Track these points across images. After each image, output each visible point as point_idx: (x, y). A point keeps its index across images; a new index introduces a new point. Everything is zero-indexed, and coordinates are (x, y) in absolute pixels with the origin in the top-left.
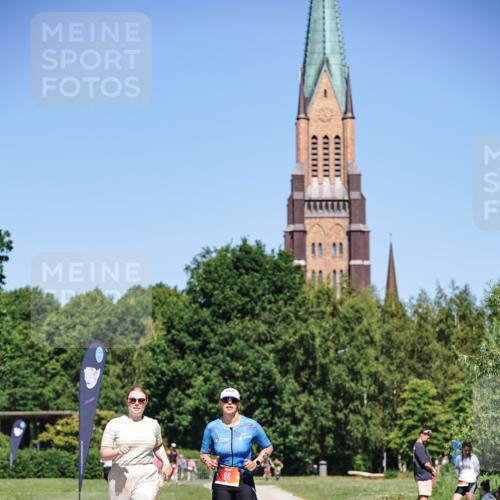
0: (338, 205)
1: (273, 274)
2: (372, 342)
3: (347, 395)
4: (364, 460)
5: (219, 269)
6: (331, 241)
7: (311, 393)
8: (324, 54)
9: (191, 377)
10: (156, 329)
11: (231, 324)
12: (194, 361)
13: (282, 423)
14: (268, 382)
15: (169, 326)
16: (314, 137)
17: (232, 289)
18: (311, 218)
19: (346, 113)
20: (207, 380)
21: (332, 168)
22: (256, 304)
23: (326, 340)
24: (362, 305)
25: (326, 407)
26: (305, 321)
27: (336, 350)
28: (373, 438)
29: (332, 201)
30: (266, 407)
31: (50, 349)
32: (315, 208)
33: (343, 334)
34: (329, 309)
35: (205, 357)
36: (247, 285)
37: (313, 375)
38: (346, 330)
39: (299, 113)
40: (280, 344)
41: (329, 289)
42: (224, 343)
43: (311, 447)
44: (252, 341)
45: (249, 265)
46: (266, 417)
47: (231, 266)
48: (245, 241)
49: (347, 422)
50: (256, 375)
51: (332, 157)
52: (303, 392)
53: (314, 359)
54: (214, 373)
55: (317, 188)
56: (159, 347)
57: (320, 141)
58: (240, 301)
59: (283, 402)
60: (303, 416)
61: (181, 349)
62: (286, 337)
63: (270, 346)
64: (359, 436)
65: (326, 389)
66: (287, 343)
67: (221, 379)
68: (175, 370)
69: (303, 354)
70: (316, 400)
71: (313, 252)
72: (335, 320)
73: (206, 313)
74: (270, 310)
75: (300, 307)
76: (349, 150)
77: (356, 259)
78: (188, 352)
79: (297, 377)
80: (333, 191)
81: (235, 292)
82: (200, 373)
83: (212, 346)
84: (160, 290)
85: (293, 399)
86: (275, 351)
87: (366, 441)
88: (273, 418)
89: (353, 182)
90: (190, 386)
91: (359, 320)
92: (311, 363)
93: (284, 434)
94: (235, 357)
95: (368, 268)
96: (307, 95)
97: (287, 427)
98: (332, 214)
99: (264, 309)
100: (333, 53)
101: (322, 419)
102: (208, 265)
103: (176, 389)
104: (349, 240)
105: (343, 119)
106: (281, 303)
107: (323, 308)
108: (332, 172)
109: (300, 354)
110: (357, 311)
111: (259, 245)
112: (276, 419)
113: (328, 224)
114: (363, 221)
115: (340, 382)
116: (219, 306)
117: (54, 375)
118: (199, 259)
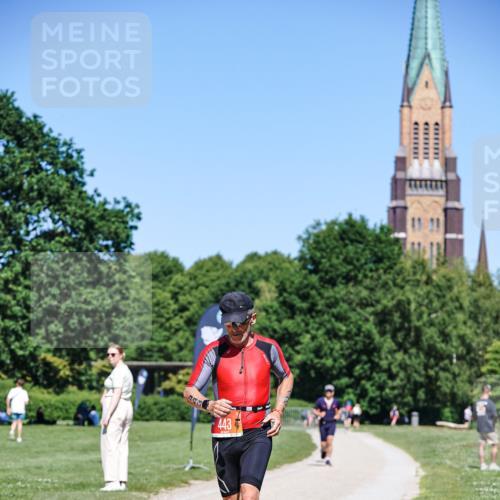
0: (436, 186)
1: (375, 246)
2: (461, 308)
3: (438, 355)
4: (452, 412)
5: (327, 239)
6: (429, 216)
7: (406, 352)
8: (426, 49)
9: (300, 335)
10: (270, 291)
11: (336, 289)
12: (303, 320)
13: (380, 378)
14: (368, 341)
15: (281, 289)
16: (416, 124)
17: (338, 258)
18: (411, 195)
19: (445, 101)
20: (314, 338)
21: (431, 151)
22: (359, 271)
23: (420, 305)
24: (453, 275)
25: (419, 364)
26: (402, 288)
27: (429, 315)
28: (460, 393)
29: (431, 181)
30: (366, 363)
31: (174, 307)
32: (416, 186)
33: (436, 299)
34: (424, 278)
35: (312, 317)
36: (351, 255)
37: (408, 335)
38: (438, 297)
39: (403, 101)
40: (379, 308)
41: (423, 260)
42: (330, 306)
43: (406, 400)
44: (354, 305)
45: (353, 237)
46: (365, 372)
47: (338, 237)
48: (350, 215)
49: (437, 378)
50: (357, 335)
51: (432, 142)
52: (399, 350)
53: (409, 322)
54: (321, 332)
55: (418, 169)
56: (271, 307)
57: (421, 127)
58: (344, 269)
59: (381, 359)
60: (398, 372)
61: (292, 310)
62: (384, 302)
63: (370, 309)
64: (448, 391)
65: (419, 349)
66: (385, 307)
67: (326, 337)
68: (286, 329)
69: (400, 317)
70: (410, 358)
71: (413, 226)
72: (429, 288)
73: (314, 279)
74: (372, 277)
75: (398, 274)
76: (447, 136)
77: (451, 232)
78: (298, 312)
79: (394, 337)
80: (431, 172)
81: (340, 260)
82: (308, 332)
83: (319, 307)
84: (275, 257)
85: (389, 357)
86: (375, 314)
87: (453, 395)
88: (371, 373)
89: (449, 164)
90: (298, 343)
91: (450, 288)
92: (406, 325)
93: (381, 388)
94: (340, 318)
95: (461, 242)
96: (410, 85)
97: (384, 381)
98: (431, 192)
99: (366, 276)
100: (434, 48)
101: (415, 375)
102: (317, 236)
103: (286, 346)
104: (446, 216)
105: (443, 108)
106: (381, 271)
107: (418, 277)
108: (431, 155)
109: (396, 317)
110: (449, 280)
111: (363, 220)
112: (375, 375)
113: (426, 201)
114: (458, 199)
115: (432, 342)
116: (327, 272)
117: (177, 330)
118: (311, 230)
